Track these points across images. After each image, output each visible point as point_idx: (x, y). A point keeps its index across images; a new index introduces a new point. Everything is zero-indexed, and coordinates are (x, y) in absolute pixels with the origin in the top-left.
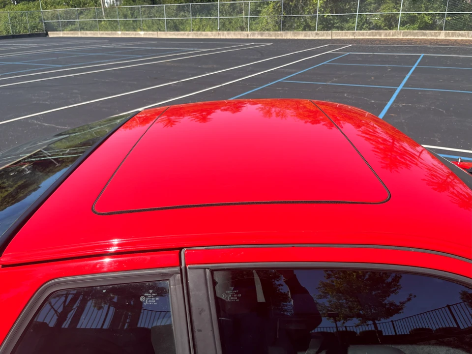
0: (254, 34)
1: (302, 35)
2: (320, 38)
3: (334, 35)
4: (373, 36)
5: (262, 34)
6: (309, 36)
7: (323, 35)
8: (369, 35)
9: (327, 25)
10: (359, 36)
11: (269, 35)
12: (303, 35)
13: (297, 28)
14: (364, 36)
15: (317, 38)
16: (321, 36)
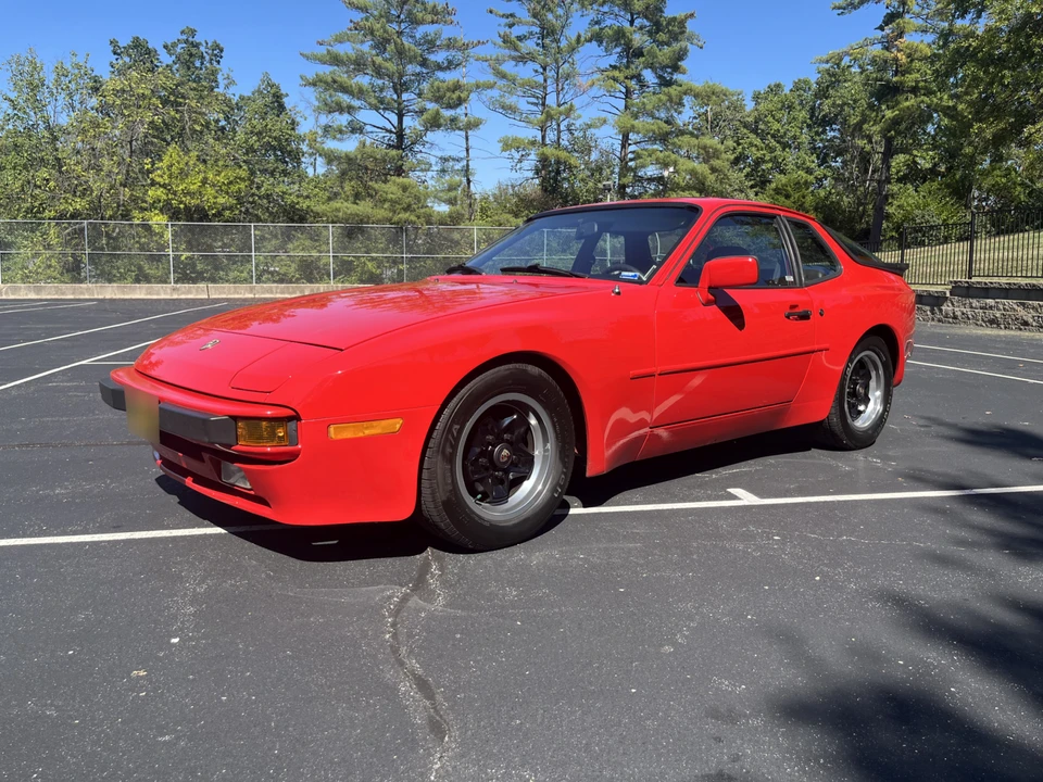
0: (15, 290)
1: (140, 292)
2: (183, 297)
3: (212, 291)
4: (289, 293)
5: (38, 290)
6: (158, 294)
7: (189, 292)
8: (282, 293)
9: (187, 274)
10: (263, 293)
11: (58, 291)
12: (144, 291)
13: (122, 278)
14: (272, 293)
15: (175, 297)
16: (184, 293)
